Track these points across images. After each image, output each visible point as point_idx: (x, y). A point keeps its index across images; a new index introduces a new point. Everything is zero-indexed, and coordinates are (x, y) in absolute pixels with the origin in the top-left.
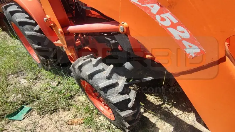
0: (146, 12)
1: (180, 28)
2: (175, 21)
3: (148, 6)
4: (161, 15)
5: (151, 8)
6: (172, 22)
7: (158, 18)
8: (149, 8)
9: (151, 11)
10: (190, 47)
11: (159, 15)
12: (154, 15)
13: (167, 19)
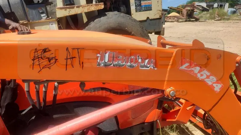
0: (191, 73)
1: (211, 77)
2: (208, 74)
3: (193, 69)
4: (201, 73)
5: (194, 70)
6: (207, 75)
7: (199, 75)
8: (193, 70)
9: (195, 72)
10: (217, 86)
11: (200, 73)
12: (196, 74)
13: (204, 74)
